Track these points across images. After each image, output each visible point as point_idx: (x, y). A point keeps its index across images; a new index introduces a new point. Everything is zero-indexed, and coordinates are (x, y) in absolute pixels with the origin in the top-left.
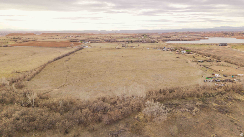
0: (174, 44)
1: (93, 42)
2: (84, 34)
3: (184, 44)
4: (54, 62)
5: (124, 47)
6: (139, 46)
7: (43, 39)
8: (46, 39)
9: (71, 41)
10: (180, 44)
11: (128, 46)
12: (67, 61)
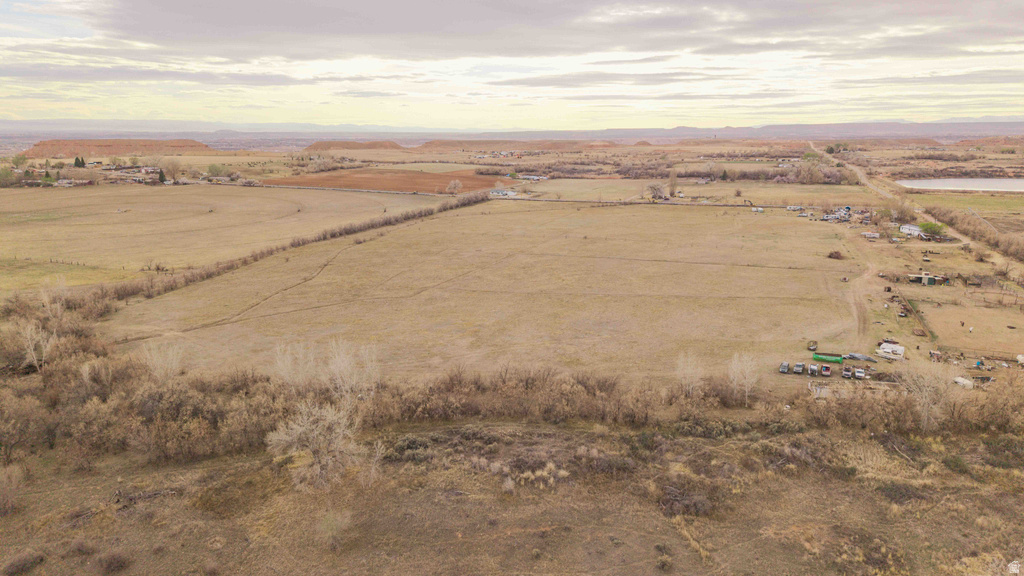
0: (934, 191)
1: (562, 175)
2: (575, 143)
3: (993, 194)
4: (315, 244)
5: (657, 199)
6: (738, 194)
7: (394, 163)
8: (404, 163)
9: (482, 173)
10: (971, 192)
11: (681, 195)
12: (360, 243)
